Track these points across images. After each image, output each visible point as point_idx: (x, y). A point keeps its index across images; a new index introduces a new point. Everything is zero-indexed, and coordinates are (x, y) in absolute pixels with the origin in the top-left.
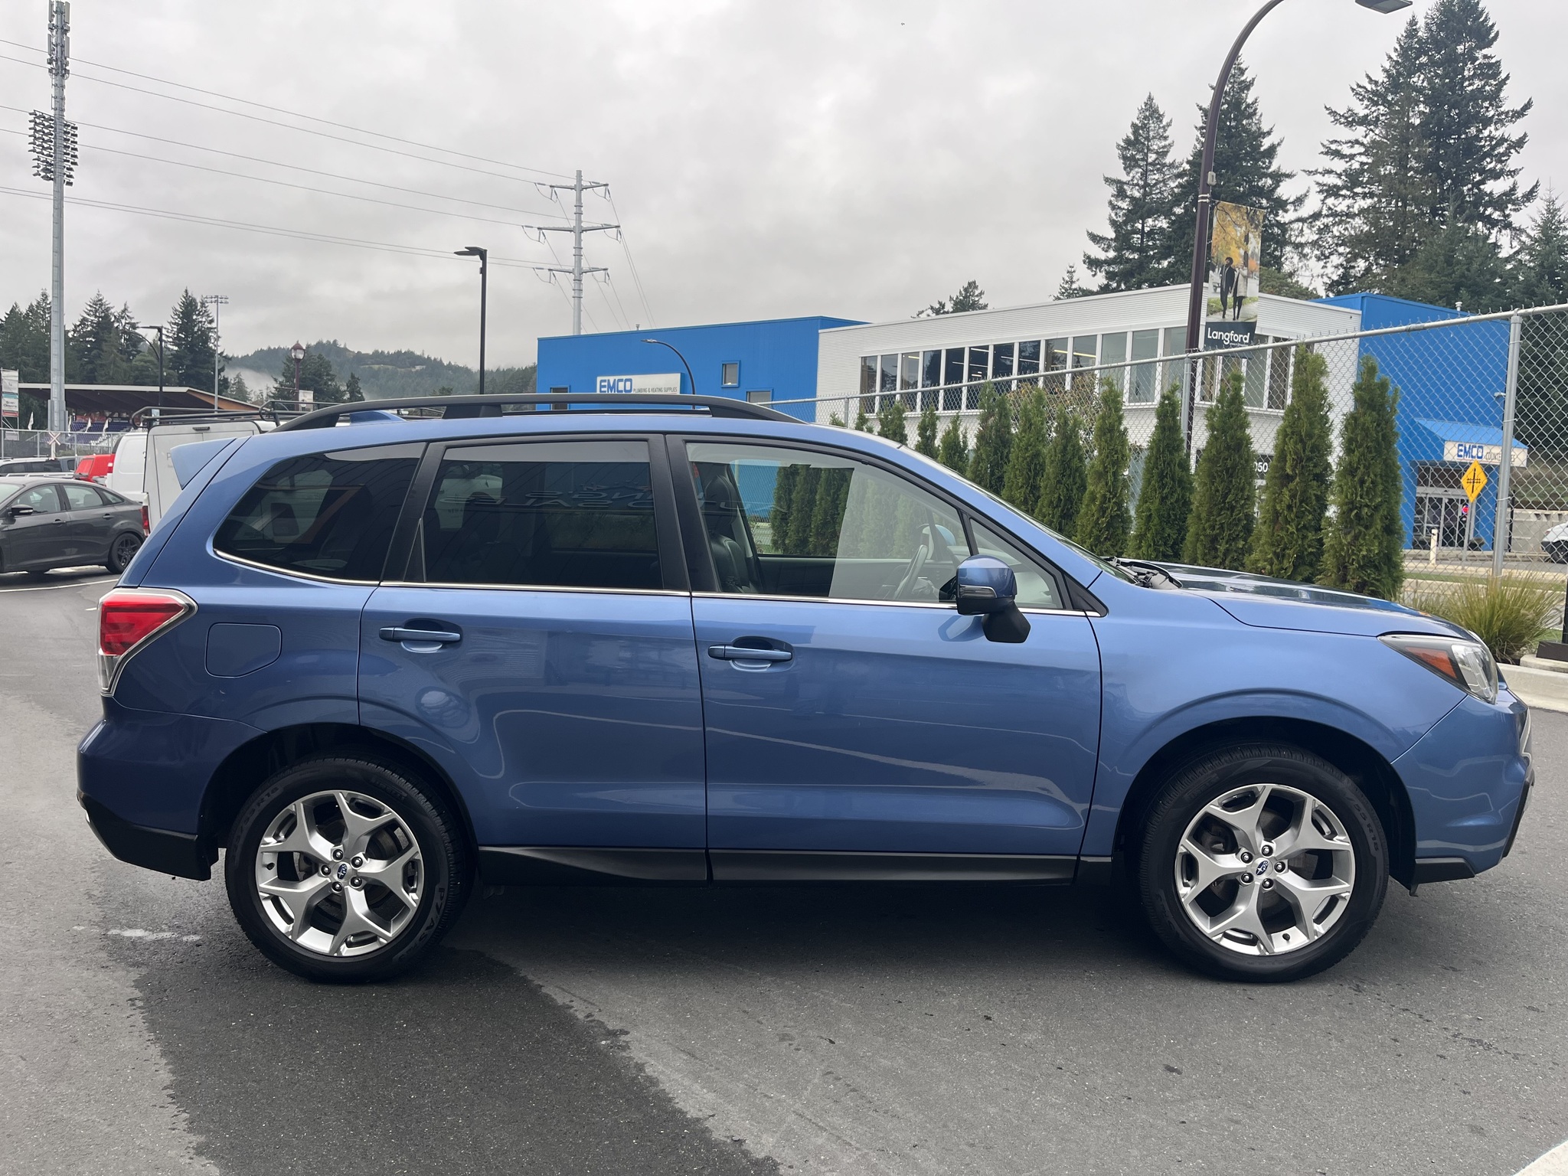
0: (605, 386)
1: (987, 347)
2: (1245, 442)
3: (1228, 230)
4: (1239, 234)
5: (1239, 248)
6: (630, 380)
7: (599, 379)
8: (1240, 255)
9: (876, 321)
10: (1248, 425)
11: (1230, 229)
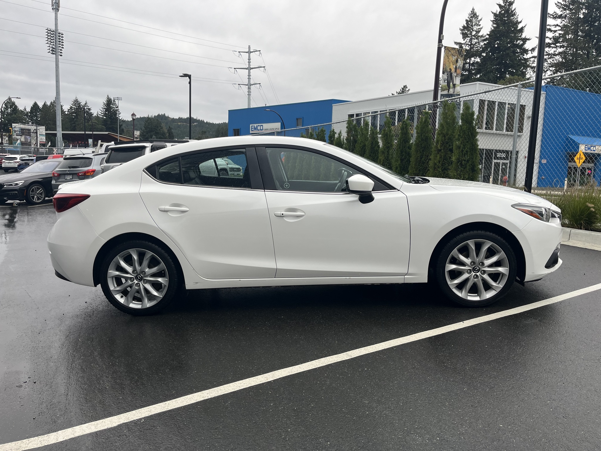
0: (253, 128)
3: (450, 57)
6: (262, 126)
7: (251, 125)
8: (454, 68)
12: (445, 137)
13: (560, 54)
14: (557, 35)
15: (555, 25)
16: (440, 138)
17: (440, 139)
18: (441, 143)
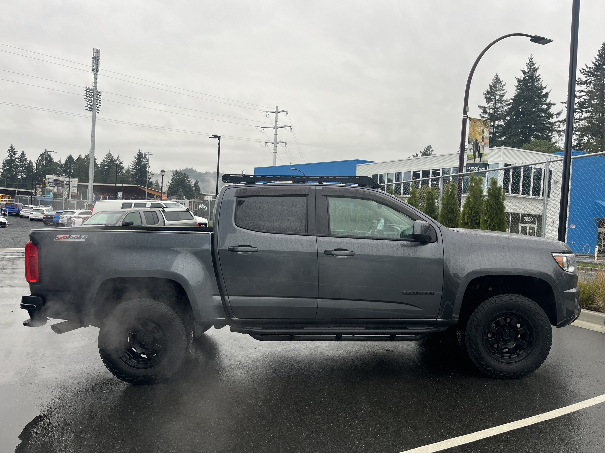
3: (475, 128)
4: (480, 130)
8: (481, 138)
12: (472, 210)
13: (585, 118)
14: (582, 100)
15: (580, 91)
16: (467, 211)
17: (467, 213)
18: (468, 217)
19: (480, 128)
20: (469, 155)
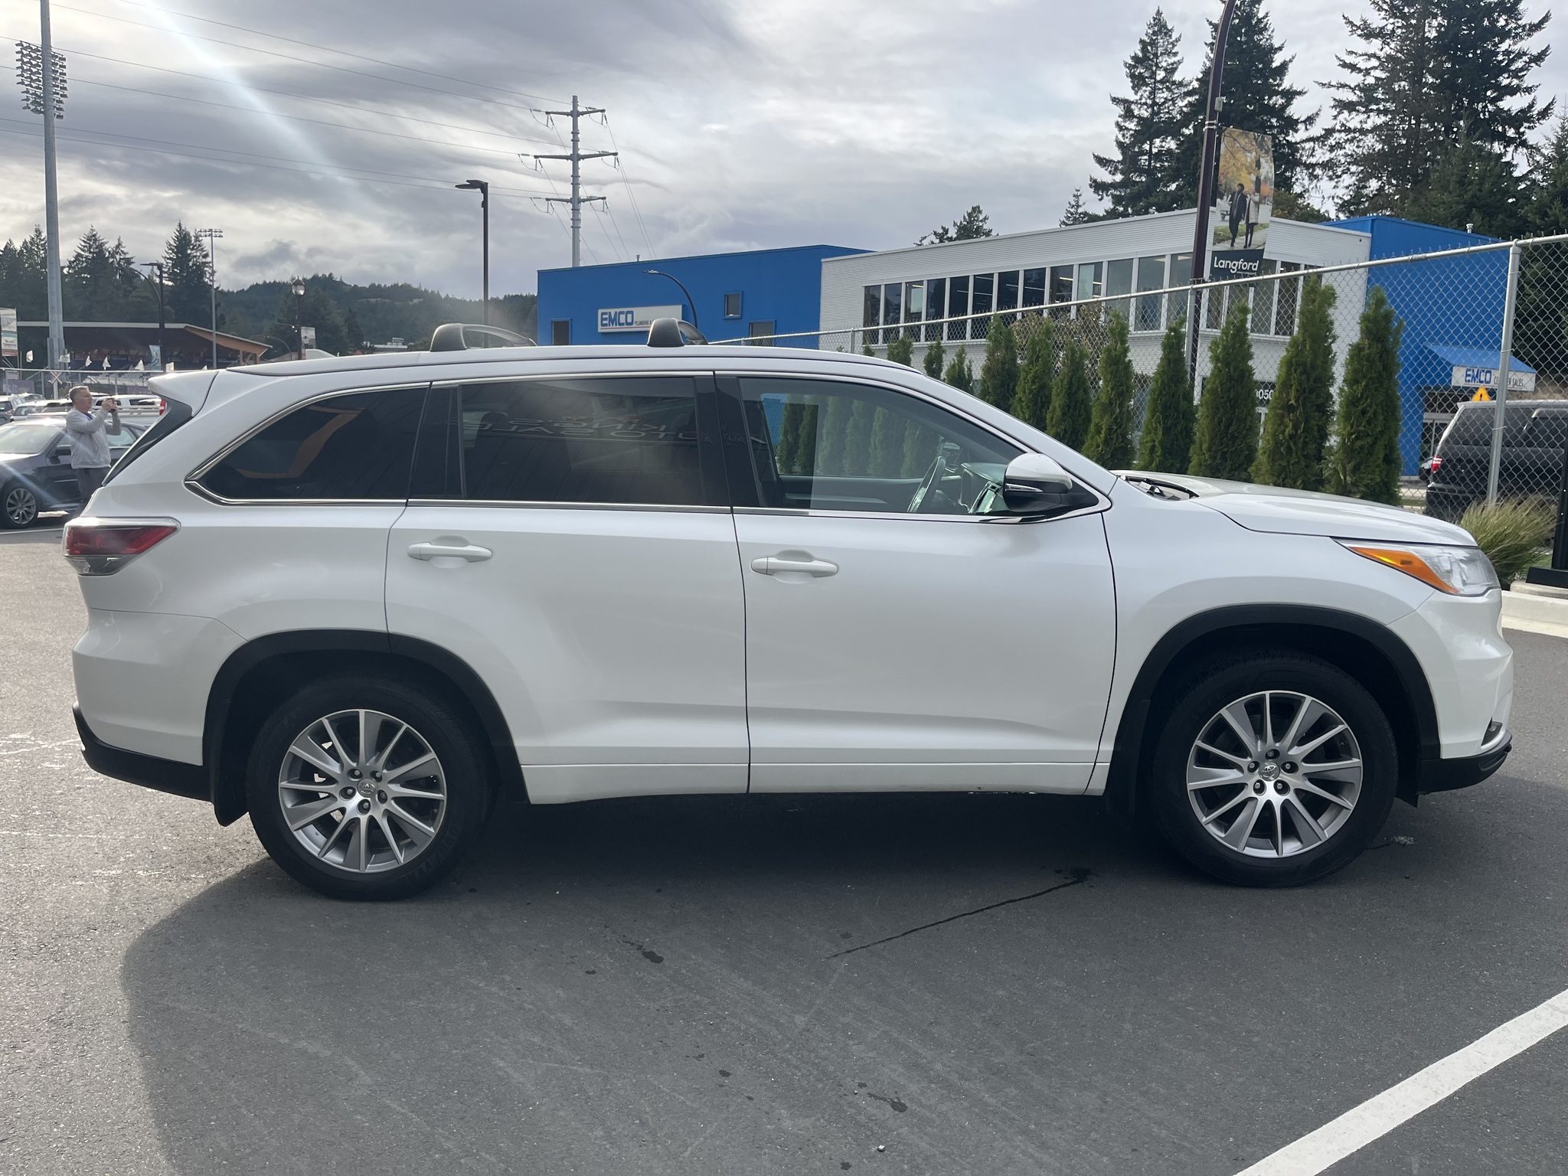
0: (606, 319)
1: (992, 275)
2: (1247, 373)
3: (1237, 156)
4: (1249, 160)
5: (1250, 173)
6: (632, 313)
7: (600, 312)
8: (1251, 181)
9: (880, 250)
10: (1250, 357)
11: (1238, 155)
19: (1249, 155)
20: (1220, 228)
